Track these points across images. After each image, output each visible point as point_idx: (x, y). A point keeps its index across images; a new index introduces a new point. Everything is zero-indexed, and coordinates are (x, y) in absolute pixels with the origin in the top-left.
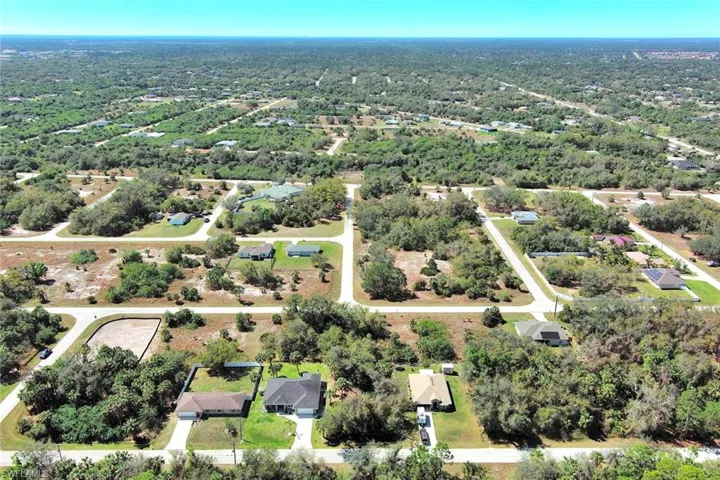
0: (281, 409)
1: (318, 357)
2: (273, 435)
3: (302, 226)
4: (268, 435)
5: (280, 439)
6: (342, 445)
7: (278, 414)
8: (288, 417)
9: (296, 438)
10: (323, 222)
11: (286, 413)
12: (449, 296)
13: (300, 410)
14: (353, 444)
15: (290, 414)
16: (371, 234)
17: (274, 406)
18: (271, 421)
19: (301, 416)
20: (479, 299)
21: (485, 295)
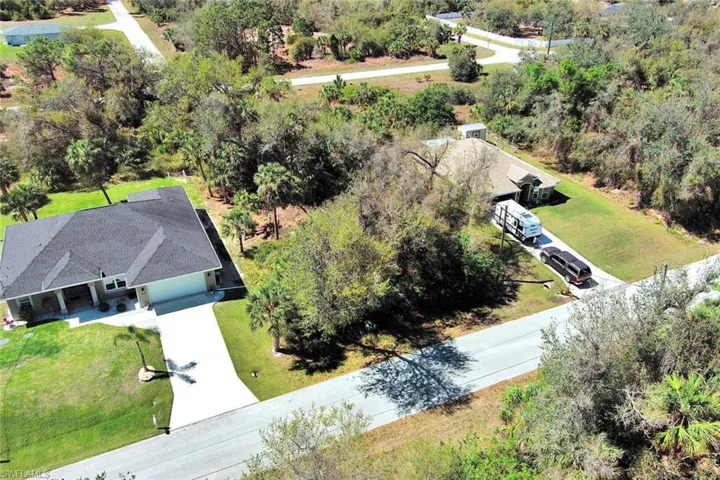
0: (78, 299)
1: (152, 166)
2: (72, 401)
3: (29, 17)
4: (49, 404)
5: (109, 409)
6: (354, 357)
7: (74, 322)
8: (118, 321)
9: (175, 381)
10: (70, 14)
11: (104, 308)
12: (362, 59)
13: (158, 288)
14: (386, 341)
15: (122, 308)
16: (172, 12)
17: (48, 299)
18: (52, 351)
19: (165, 306)
20: (412, 58)
21: (417, 52)
